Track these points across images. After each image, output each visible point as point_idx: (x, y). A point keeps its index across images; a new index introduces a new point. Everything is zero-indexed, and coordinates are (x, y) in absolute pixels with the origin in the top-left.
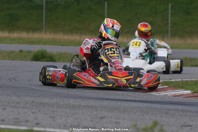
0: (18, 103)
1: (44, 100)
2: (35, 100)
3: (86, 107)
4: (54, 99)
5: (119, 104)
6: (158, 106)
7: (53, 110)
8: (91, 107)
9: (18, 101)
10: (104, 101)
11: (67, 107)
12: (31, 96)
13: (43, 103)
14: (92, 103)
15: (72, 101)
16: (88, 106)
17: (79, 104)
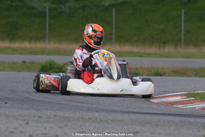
0: (40, 117)
1: (67, 114)
2: (57, 114)
3: (114, 121)
4: (77, 113)
5: (148, 117)
6: (192, 120)
7: (80, 124)
8: (120, 121)
9: (40, 115)
10: (131, 115)
11: (94, 122)
12: (52, 110)
13: (67, 117)
14: (119, 116)
15: (97, 115)
16: (116, 120)
17: (105, 118)
